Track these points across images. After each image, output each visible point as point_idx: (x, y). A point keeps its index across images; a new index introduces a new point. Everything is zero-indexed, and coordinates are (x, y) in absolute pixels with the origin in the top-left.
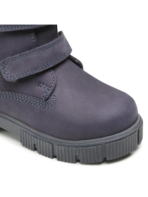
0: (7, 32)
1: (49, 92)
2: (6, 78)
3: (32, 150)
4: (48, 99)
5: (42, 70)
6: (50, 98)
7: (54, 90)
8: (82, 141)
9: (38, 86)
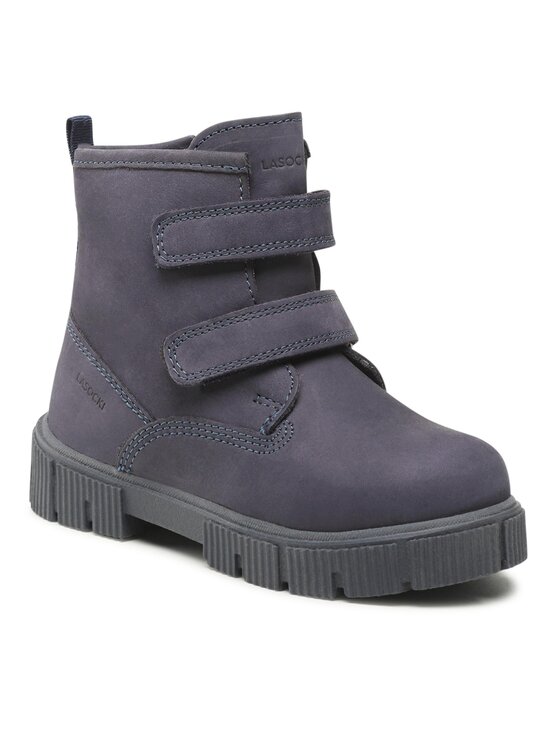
0: (186, 266)
1: (276, 415)
2: (177, 377)
3: (231, 574)
4: (273, 429)
5: (265, 361)
6: (277, 429)
7: (291, 409)
8: (348, 533)
9: (255, 401)
